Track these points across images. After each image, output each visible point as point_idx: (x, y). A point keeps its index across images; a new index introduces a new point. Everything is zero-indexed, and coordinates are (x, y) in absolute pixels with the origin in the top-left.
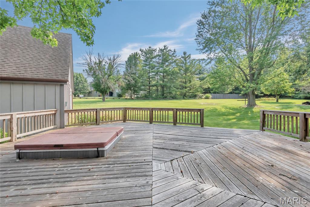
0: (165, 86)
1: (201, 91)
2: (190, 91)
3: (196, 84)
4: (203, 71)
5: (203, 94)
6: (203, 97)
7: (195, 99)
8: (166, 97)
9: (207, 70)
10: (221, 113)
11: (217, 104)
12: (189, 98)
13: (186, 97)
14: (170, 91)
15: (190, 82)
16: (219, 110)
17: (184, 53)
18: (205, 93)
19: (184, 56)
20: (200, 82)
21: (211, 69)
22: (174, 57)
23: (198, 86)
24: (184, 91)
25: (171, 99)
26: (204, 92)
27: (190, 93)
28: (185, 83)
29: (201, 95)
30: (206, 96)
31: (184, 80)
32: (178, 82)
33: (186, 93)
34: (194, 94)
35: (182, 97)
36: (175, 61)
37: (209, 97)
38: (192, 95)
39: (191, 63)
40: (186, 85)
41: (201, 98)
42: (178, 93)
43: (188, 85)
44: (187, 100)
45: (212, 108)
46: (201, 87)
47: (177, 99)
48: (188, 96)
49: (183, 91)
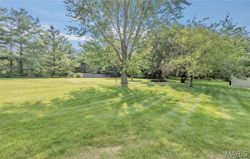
0: (25, 60)
1: (72, 70)
2: (60, 69)
3: (67, 62)
4: (73, 52)
5: (74, 73)
6: (75, 76)
7: (65, 77)
8: (26, 75)
9: (77, 52)
10: (102, 94)
11: (92, 83)
12: (59, 76)
13: (55, 75)
14: (32, 68)
15: (60, 59)
16: (97, 90)
17: (51, 27)
18: (76, 72)
19: (51, 29)
20: (71, 61)
21: (80, 51)
22: (37, 27)
23: (68, 64)
24: (53, 68)
25: (34, 78)
26: (75, 70)
27: (60, 71)
28: (54, 60)
29: (72, 73)
30: (77, 75)
31: (52, 57)
32: (45, 58)
33: (55, 71)
34: (65, 72)
35: (50, 75)
36: (38, 32)
37: (80, 76)
38: (62, 73)
39: (59, 39)
40: (55, 62)
41: (72, 76)
42: (44, 70)
43: (57, 62)
44: (56, 78)
45: (89, 88)
46: (71, 65)
47: (43, 77)
48: (58, 74)
49: (50, 68)
